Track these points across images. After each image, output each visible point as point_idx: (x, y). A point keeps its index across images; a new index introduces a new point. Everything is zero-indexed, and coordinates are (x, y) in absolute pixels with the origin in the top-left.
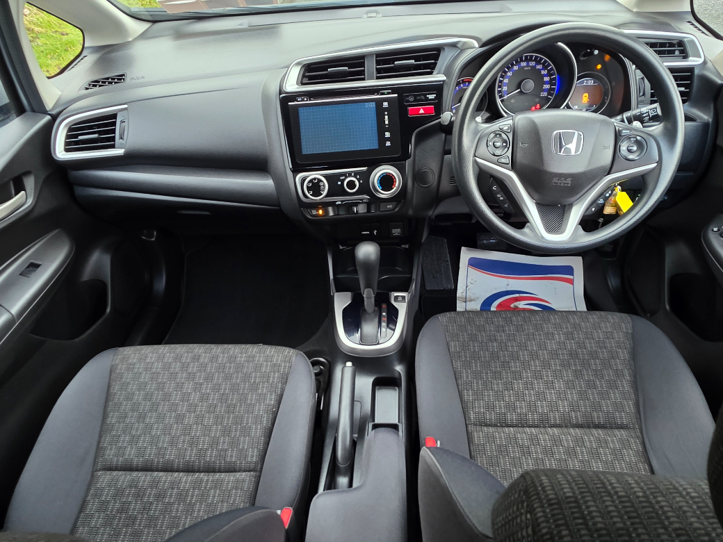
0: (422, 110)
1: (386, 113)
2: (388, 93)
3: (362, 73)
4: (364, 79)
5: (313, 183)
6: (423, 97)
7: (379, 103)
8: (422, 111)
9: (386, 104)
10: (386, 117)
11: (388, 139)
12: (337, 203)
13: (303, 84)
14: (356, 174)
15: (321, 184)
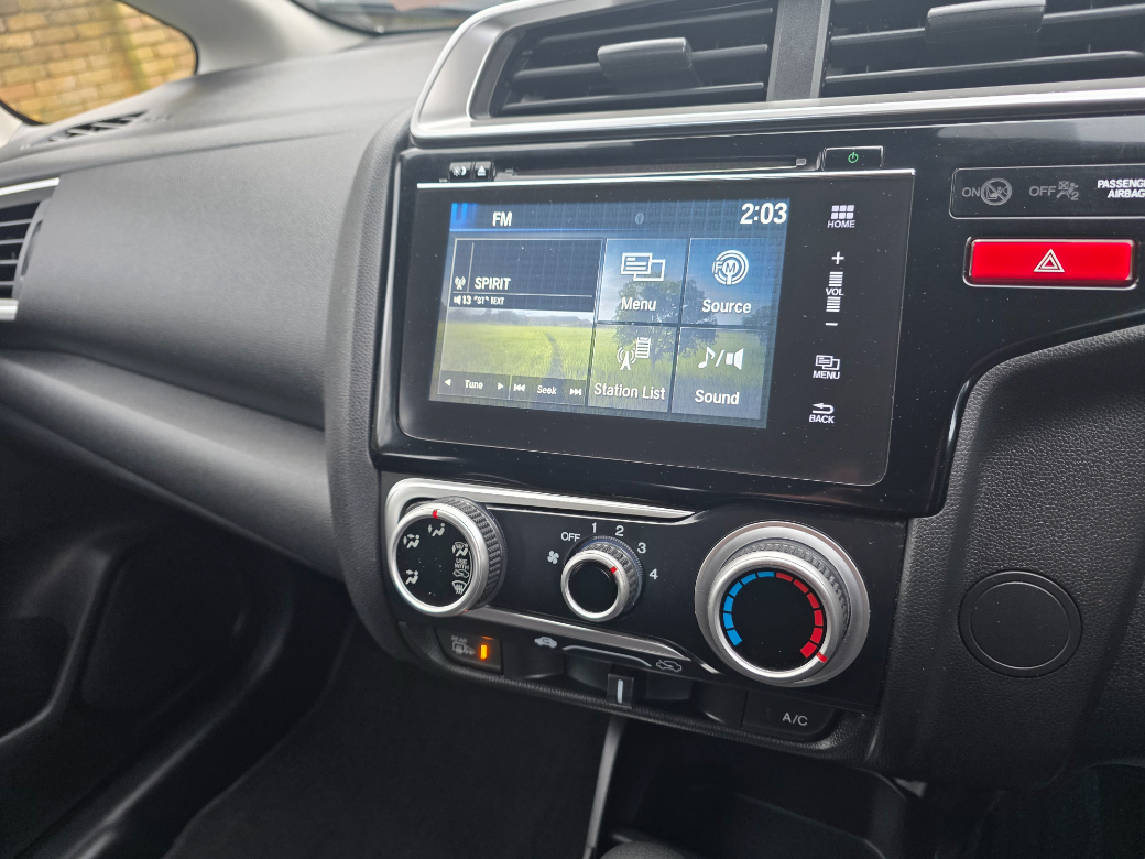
0: (1051, 255)
1: (838, 258)
2: (869, 160)
3: (758, 67)
4: (760, 96)
5: (425, 537)
6: (1069, 189)
7: (808, 203)
8: (1050, 264)
9: (843, 215)
10: (836, 278)
11: (825, 390)
12: (540, 641)
13: (499, 112)
14: (635, 532)
15: (458, 549)
